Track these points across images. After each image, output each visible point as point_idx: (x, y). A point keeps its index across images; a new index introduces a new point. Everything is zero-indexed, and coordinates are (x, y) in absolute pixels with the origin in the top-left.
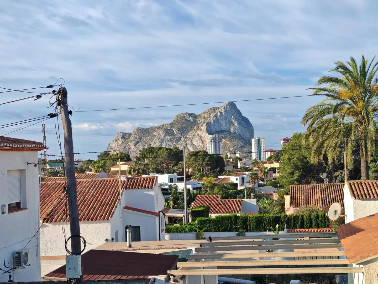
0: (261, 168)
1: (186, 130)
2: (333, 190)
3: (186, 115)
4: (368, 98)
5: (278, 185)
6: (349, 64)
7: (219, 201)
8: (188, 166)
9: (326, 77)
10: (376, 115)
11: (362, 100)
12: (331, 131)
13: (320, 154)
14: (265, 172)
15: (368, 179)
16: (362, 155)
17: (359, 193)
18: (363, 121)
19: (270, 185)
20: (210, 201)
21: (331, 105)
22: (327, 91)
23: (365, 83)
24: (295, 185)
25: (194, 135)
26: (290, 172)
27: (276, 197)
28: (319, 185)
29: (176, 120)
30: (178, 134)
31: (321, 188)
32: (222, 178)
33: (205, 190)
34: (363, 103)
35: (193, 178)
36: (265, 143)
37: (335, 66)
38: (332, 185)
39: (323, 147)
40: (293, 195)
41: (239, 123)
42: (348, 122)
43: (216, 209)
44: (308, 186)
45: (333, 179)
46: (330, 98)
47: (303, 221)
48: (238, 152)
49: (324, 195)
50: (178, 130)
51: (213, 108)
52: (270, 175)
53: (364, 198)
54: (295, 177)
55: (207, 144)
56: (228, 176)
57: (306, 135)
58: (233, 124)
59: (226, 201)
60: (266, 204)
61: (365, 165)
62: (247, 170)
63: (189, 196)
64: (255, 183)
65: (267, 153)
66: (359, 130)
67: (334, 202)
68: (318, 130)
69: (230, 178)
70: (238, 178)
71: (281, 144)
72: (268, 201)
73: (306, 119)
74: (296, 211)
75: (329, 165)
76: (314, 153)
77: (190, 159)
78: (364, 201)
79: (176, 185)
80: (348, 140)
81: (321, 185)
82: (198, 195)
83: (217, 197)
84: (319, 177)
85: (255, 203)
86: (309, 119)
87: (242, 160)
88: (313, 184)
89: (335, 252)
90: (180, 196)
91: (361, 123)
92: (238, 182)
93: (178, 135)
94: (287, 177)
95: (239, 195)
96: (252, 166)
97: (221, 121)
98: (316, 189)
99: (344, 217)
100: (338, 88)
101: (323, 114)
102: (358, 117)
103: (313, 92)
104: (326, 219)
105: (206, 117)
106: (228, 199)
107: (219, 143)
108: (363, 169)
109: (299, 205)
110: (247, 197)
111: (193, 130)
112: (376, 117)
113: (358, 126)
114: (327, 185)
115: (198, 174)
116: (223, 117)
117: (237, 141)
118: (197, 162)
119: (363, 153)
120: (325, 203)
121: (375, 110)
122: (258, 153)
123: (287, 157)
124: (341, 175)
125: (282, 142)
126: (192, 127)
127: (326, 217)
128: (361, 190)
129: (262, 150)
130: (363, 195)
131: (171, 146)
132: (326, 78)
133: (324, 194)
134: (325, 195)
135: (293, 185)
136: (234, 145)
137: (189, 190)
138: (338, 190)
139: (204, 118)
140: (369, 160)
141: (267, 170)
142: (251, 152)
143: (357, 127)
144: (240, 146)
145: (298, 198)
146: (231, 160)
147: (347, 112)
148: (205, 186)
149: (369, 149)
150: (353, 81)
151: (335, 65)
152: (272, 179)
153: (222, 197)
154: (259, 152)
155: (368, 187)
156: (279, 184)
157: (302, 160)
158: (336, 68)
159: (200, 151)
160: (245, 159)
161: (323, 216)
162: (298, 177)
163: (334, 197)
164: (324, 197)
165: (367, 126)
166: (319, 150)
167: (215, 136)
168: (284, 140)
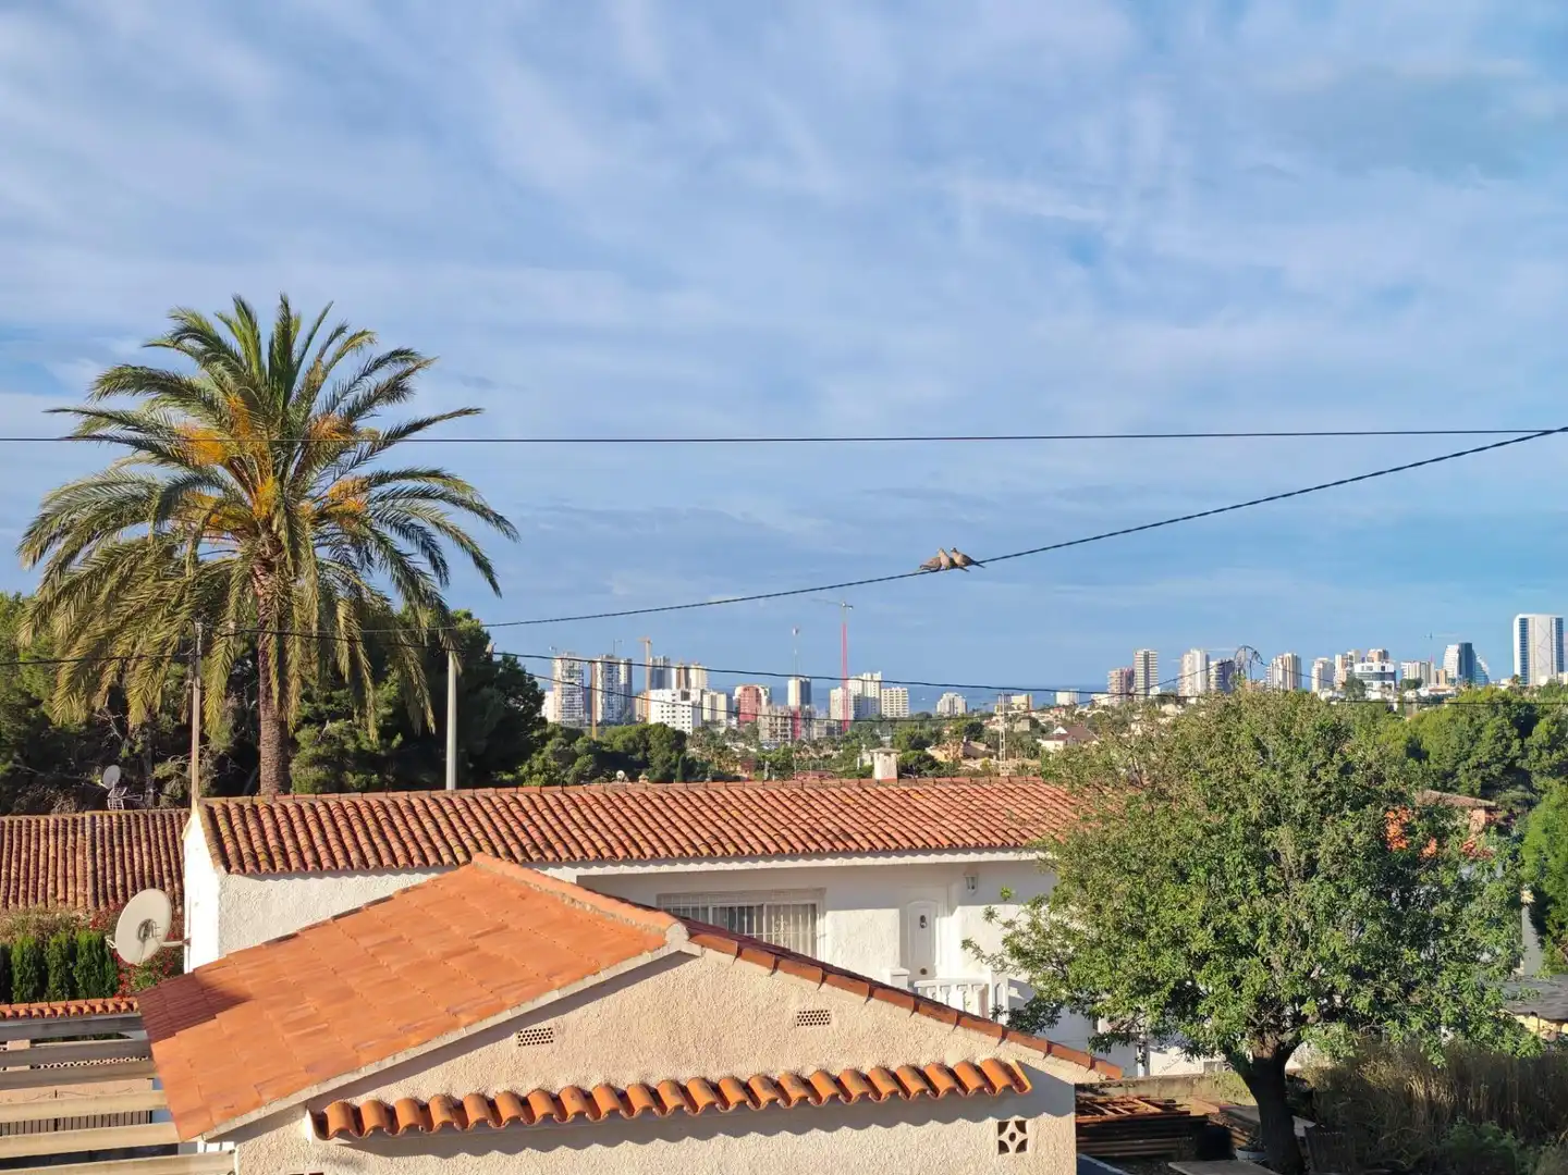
4: (300, 470)
6: (228, 323)
9: (133, 368)
10: (327, 537)
11: (274, 475)
12: (146, 591)
13: (93, 687)
15: (287, 793)
16: (266, 697)
17: (245, 850)
18: (275, 559)
21: (150, 487)
22: (133, 425)
23: (290, 408)
28: (87, 815)
31: (94, 829)
34: (277, 485)
37: (170, 327)
38: (141, 816)
39: (110, 659)
42: (217, 559)
44: (38, 822)
45: (149, 793)
46: (144, 454)
47: (10, 970)
49: (104, 859)
53: (264, 866)
57: (41, 605)
61: (278, 733)
66: (260, 592)
67: (144, 888)
68: (89, 588)
73: (39, 536)
75: (133, 731)
76: (71, 680)
78: (263, 880)
80: (211, 631)
81: (93, 818)
84: (90, 782)
86: (54, 537)
88: (60, 812)
89: (134, 1095)
91: (268, 567)
98: (75, 834)
99: (180, 949)
100: (179, 418)
101: (112, 522)
102: (255, 540)
103: (74, 423)
104: (109, 957)
108: (267, 751)
112: (328, 544)
113: (256, 576)
114: (119, 817)
119: (269, 688)
120: (105, 892)
121: (322, 516)
124: (179, 776)
127: (107, 949)
128: (255, 837)
130: (261, 857)
132: (130, 370)
133: (104, 856)
134: (107, 859)
138: (165, 837)
140: (292, 717)
143: (252, 582)
147: (214, 517)
149: (293, 670)
150: (244, 394)
151: (172, 320)
155: (282, 825)
157: (16, 712)
158: (176, 334)
161: (94, 948)
163: (146, 867)
164: (104, 869)
165: (292, 578)
166: (92, 672)
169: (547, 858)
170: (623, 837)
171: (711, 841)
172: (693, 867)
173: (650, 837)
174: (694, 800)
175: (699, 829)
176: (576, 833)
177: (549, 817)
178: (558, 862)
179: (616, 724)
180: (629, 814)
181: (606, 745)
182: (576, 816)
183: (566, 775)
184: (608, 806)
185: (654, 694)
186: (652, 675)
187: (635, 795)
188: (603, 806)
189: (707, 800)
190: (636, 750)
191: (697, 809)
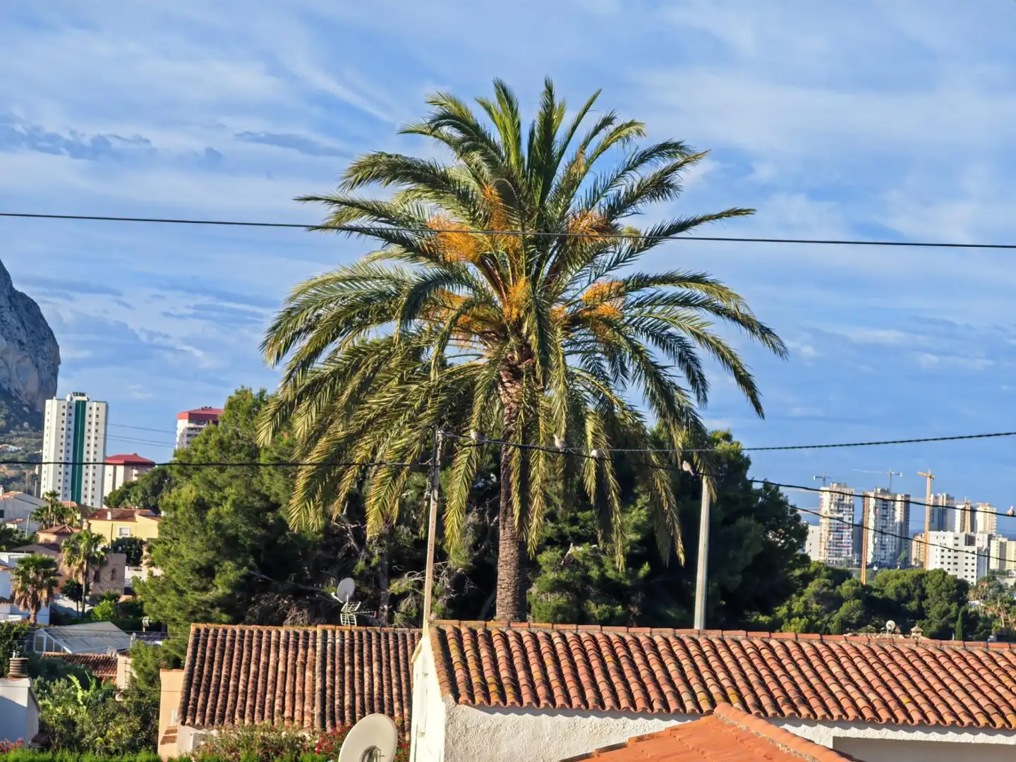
0: (73, 537)
2: (374, 656)
4: (555, 270)
5: (146, 621)
6: (488, 109)
9: (390, 156)
10: (579, 344)
11: (527, 275)
12: (388, 395)
13: (331, 493)
14: (90, 559)
15: (524, 620)
16: (506, 512)
17: (475, 679)
18: (523, 366)
19: (107, 617)
21: (398, 283)
22: (385, 217)
23: (547, 203)
24: (211, 627)
26: (197, 567)
27: (123, 674)
28: (319, 629)
31: (325, 644)
34: (529, 286)
36: (106, 424)
38: (373, 634)
39: (348, 465)
40: (201, 668)
42: (463, 362)
44: (269, 633)
45: (383, 610)
46: (395, 249)
49: (333, 677)
52: (113, 571)
53: (494, 698)
54: (219, 590)
57: (281, 404)
60: (78, 705)
61: (517, 554)
62: (7, 541)
64: (37, 605)
65: (109, 469)
66: (505, 401)
67: (372, 711)
68: (332, 388)
71: (179, 433)
72: (87, 694)
73: (282, 334)
74: (202, 743)
75: (370, 543)
76: (307, 485)
78: (492, 713)
80: (452, 440)
81: (325, 633)
84: (324, 594)
85: (23, 700)
86: (299, 333)
88: (293, 624)
91: (516, 375)
94: (182, 587)
96: (35, 525)
98: (306, 647)
100: (433, 210)
101: (358, 319)
102: (504, 344)
103: (325, 213)
108: (505, 574)
109: (222, 717)
112: (580, 352)
113: (503, 383)
114: (352, 634)
119: (510, 504)
120: (333, 712)
121: (575, 321)
122: (71, 466)
123: (194, 493)
124: (415, 594)
125: (183, 424)
128: (486, 665)
129: (90, 454)
130: (492, 688)
132: (384, 158)
133: (333, 673)
134: (337, 678)
135: (202, 626)
138: (397, 658)
140: (533, 537)
141: (99, 550)
142: (36, 460)
143: (497, 390)
145: (218, 686)
147: (462, 317)
149: (535, 487)
150: (501, 187)
152: (118, 591)
154: (74, 464)
155: (515, 654)
156: (145, 615)
157: (255, 516)
158: (433, 121)
160: (6, 491)
162: (229, 591)
163: (376, 689)
164: (333, 688)
165: (539, 388)
166: (330, 477)
168: (193, 417)
169: (800, 714)
170: (887, 697)
171: (990, 710)
172: (966, 738)
173: (919, 700)
174: (972, 662)
175: (976, 695)
176: (834, 688)
177: (805, 668)
178: (812, 720)
179: (889, 568)
180: (896, 672)
181: (877, 590)
182: (835, 669)
183: (829, 621)
184: (872, 661)
185: (933, 536)
186: (932, 514)
187: (904, 651)
188: (865, 660)
189: (987, 663)
190: (909, 598)
191: (976, 672)
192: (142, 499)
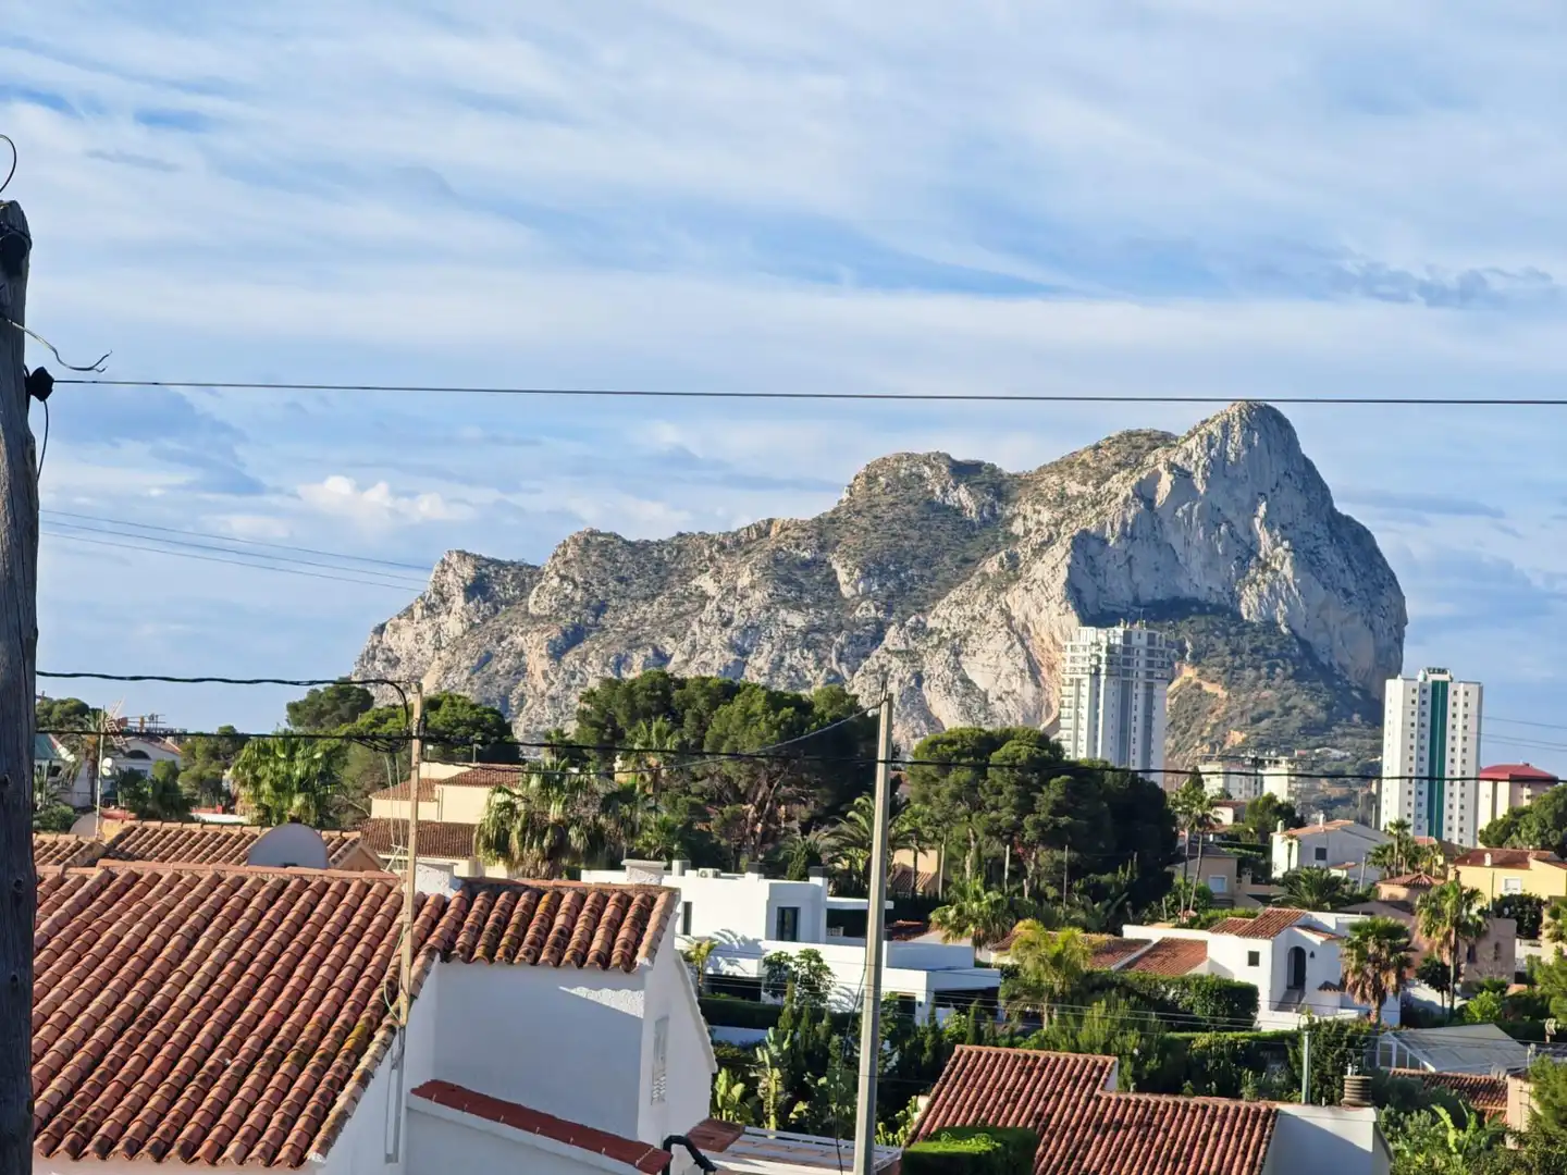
0: (1433, 892)
1: (921, 578)
3: (932, 467)
5: (1550, 1026)
7: (1110, 1100)
8: (916, 831)
14: (1461, 926)
19: (1489, 1017)
20: (1047, 1100)
25: (973, 619)
27: (1519, 1108)
29: (861, 502)
30: (865, 596)
32: (1147, 942)
33: (1024, 1016)
35: (944, 922)
36: (1480, 717)
41: (1307, 560)
43: (1082, 1160)
48: (1284, 768)
50: (867, 574)
51: (1130, 435)
52: (1497, 946)
55: (1066, 690)
56: (1191, 925)
58: (1259, 559)
59: (1158, 1104)
60: (1450, 1153)
62: (1332, 895)
63: (902, 1050)
64: (1380, 994)
65: (1486, 787)
69: (1204, 944)
70: (1263, 946)
72: (1462, 1136)
77: (934, 787)
79: (819, 960)
82: (966, 1048)
83: (1095, 1074)
85: (1364, 1140)
87: (1300, 823)
90: (836, 1038)
92: (1262, 979)
93: (864, 604)
95: (1259, 1068)
96: (1374, 873)
97: (1177, 530)
105: (1074, 499)
106: (1175, 1090)
107: (1150, 687)
110: (1311, 1090)
111: (975, 580)
115: (978, 898)
116: (1191, 507)
117: (1277, 681)
118: (978, 806)
122: (1426, 782)
126: (966, 561)
129: (1455, 766)
131: (809, 678)
136: (1255, 714)
137: (906, 1004)
139: (1061, 505)
141: (1473, 912)
142: (1372, 773)
144: (1296, 721)
146: (1226, 816)
148: (1025, 986)
152: (1504, 978)
153: (1136, 1077)
154: (1431, 779)
156: (1552, 1016)
159: (1007, 736)
160: (1328, 819)
167: (1127, 637)
192: (1540, 835)
